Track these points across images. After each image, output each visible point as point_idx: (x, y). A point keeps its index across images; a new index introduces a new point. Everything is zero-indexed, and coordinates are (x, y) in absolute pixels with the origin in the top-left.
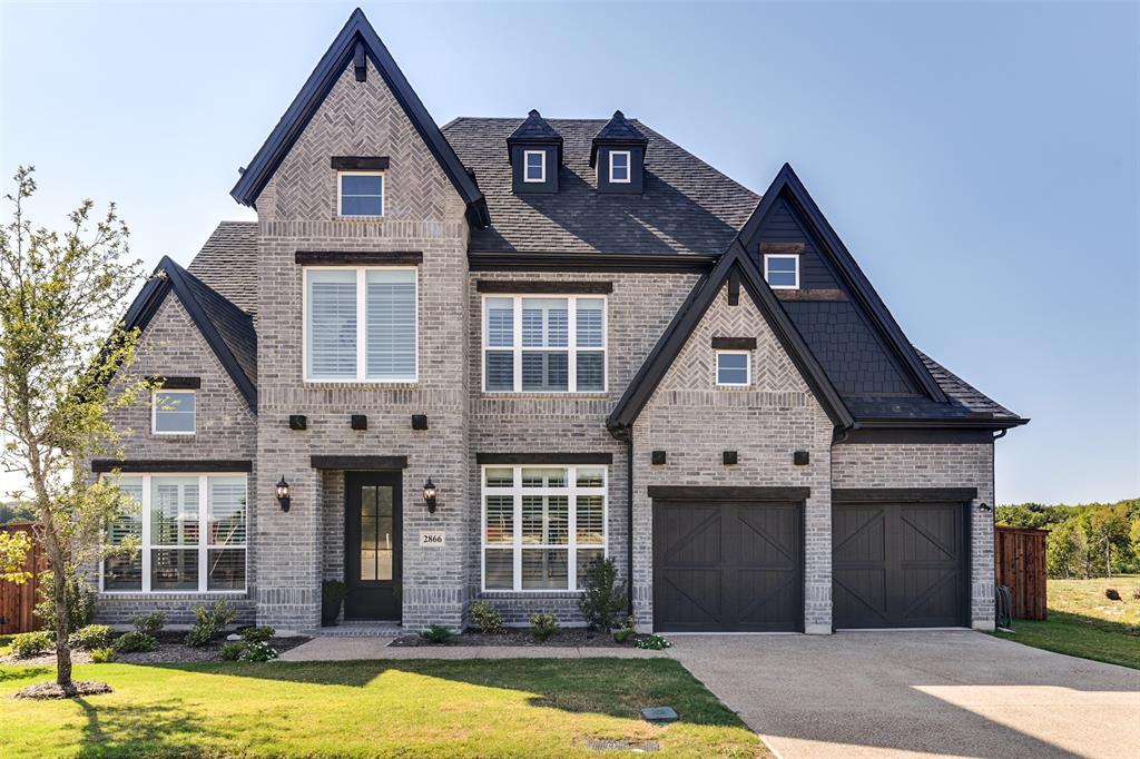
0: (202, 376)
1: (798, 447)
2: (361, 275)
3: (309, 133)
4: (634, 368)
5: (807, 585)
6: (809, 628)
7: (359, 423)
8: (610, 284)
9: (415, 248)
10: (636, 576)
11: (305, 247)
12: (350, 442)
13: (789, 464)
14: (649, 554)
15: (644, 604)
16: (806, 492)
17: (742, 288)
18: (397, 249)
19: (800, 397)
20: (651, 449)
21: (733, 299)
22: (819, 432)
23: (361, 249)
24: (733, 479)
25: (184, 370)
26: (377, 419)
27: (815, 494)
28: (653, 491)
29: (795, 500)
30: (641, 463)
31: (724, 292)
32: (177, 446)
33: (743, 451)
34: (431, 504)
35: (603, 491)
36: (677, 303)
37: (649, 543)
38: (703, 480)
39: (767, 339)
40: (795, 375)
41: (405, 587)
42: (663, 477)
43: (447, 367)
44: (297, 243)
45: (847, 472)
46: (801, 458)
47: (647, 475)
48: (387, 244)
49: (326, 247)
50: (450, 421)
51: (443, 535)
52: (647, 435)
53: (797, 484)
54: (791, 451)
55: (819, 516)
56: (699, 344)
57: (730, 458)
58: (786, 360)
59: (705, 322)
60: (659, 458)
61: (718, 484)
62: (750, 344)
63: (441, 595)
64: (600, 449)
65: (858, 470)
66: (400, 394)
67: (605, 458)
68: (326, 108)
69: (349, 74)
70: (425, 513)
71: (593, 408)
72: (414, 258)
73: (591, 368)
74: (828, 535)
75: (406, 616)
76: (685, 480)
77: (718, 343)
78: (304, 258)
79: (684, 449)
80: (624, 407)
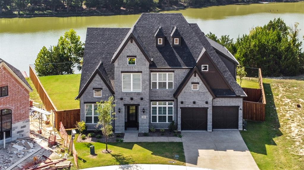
0: (103, 88)
1: (206, 100)
2: (132, 74)
3: (123, 52)
4: (178, 86)
5: (208, 124)
6: (208, 131)
7: (132, 99)
8: (174, 71)
9: (141, 71)
10: (178, 122)
11: (123, 70)
12: (130, 101)
13: (205, 103)
14: (180, 118)
15: (179, 126)
16: (208, 108)
17: (197, 74)
18: (138, 71)
19: (207, 92)
20: (181, 101)
21: (195, 76)
22: (210, 98)
23: (132, 71)
24: (195, 106)
25: (100, 87)
26: (135, 98)
27: (209, 108)
28: (181, 108)
29: (206, 109)
30: (179, 103)
31: (194, 75)
32: (98, 99)
33: (196, 101)
34: (144, 112)
35: (172, 106)
36: (186, 74)
37: (180, 116)
38: (190, 106)
39: (201, 82)
40: (206, 88)
41: (139, 125)
42: (183, 106)
43: (146, 90)
44: (121, 70)
45: (216, 103)
46: (207, 103)
47: (180, 105)
48: (136, 70)
49: (126, 70)
50: (147, 98)
51: (146, 116)
52: (180, 99)
53: (206, 107)
54: (205, 101)
55: (210, 112)
56: (189, 83)
57: (194, 103)
58: (204, 86)
59: (190, 80)
60: (182, 103)
61: (192, 107)
62: (198, 83)
63: (145, 126)
64: (172, 99)
65: (218, 103)
66: (138, 94)
67: (173, 101)
68: (126, 48)
69: (130, 42)
70: (143, 113)
71: (171, 92)
72: (141, 72)
73: (170, 84)
74: (211, 115)
75: (139, 129)
76: (187, 106)
77: (192, 83)
78: (122, 72)
79: (186, 101)
80: (176, 94)
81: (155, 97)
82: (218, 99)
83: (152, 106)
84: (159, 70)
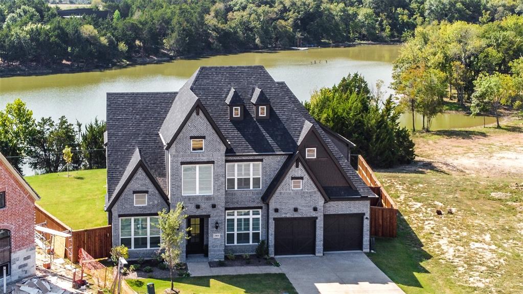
0: (149, 190)
1: (314, 206)
2: (197, 166)
3: (184, 130)
4: (269, 183)
5: (317, 243)
6: (317, 255)
7: (198, 207)
8: (262, 159)
9: (212, 160)
10: (270, 242)
11: (183, 161)
12: (195, 211)
13: (312, 211)
14: (273, 236)
15: (272, 249)
16: (316, 218)
17: (300, 163)
18: (208, 160)
19: (315, 192)
20: (274, 208)
21: (297, 166)
22: (321, 202)
23: (198, 161)
24: (296, 215)
25: (144, 189)
26: (203, 205)
27: (319, 218)
28: (274, 219)
29: (314, 220)
30: (271, 211)
31: (295, 164)
32: (142, 209)
33: (299, 207)
34: (217, 227)
35: (259, 216)
36: (281, 164)
37: (273, 233)
38: (288, 216)
39: (306, 177)
40: (314, 186)
41: (209, 249)
42: (277, 215)
43: (221, 191)
44: (180, 160)
45: (328, 209)
46: (315, 209)
47: (273, 215)
48: (205, 159)
49: (189, 160)
50: (221, 205)
51: (219, 235)
52: (273, 205)
53: (314, 216)
54: (312, 207)
55: (320, 224)
56: (287, 179)
57: (296, 210)
58: (312, 182)
59: (290, 172)
60: (276, 210)
61: (292, 216)
62: (302, 178)
63: (219, 251)
64: (259, 205)
65: (332, 209)
66: (208, 198)
67: (261, 208)
68: (188, 123)
69: (194, 114)
70: (215, 229)
71: (257, 194)
72: (213, 162)
73: (257, 181)
74: (322, 229)
75: (209, 256)
76: (283, 216)
77: (293, 178)
78: (182, 163)
79: (283, 208)
80: (266, 197)
81: (233, 203)
82: (332, 203)
83: (227, 217)
84: (238, 158)
